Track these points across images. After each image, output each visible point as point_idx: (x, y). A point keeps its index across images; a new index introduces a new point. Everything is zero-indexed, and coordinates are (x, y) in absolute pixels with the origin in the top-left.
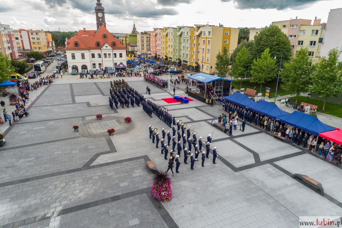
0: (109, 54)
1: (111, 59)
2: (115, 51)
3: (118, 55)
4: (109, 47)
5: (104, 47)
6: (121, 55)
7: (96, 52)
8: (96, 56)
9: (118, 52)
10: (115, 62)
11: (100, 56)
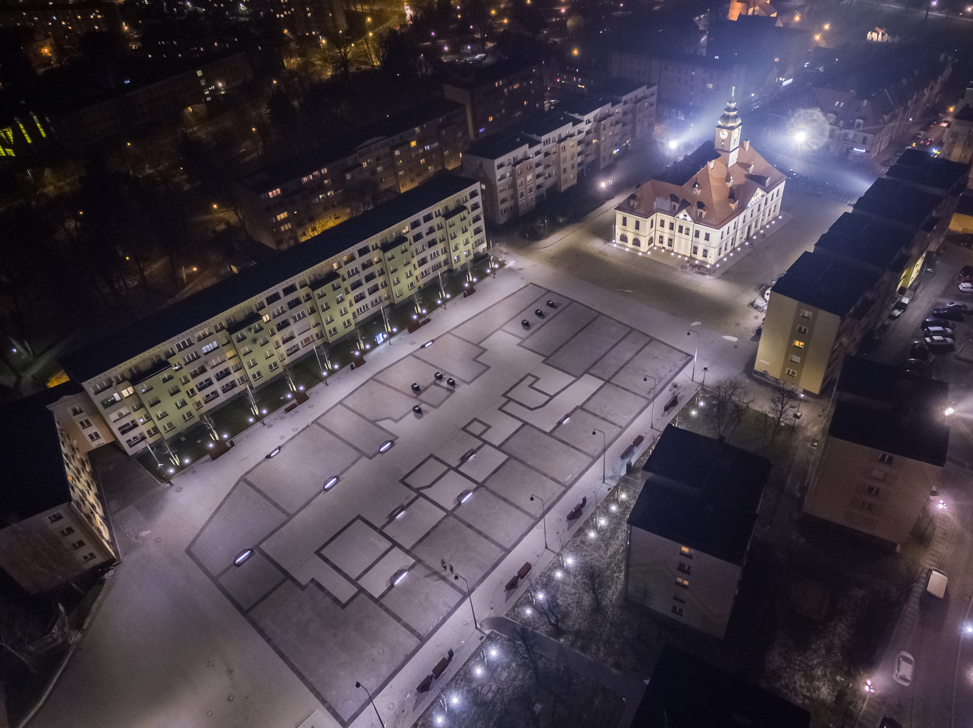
0: (688, 229)
1: (690, 237)
2: (698, 227)
3: (702, 236)
4: (689, 218)
5: (681, 215)
6: (707, 237)
7: (668, 219)
8: (667, 225)
9: (703, 229)
10: (694, 244)
11: (672, 227)
